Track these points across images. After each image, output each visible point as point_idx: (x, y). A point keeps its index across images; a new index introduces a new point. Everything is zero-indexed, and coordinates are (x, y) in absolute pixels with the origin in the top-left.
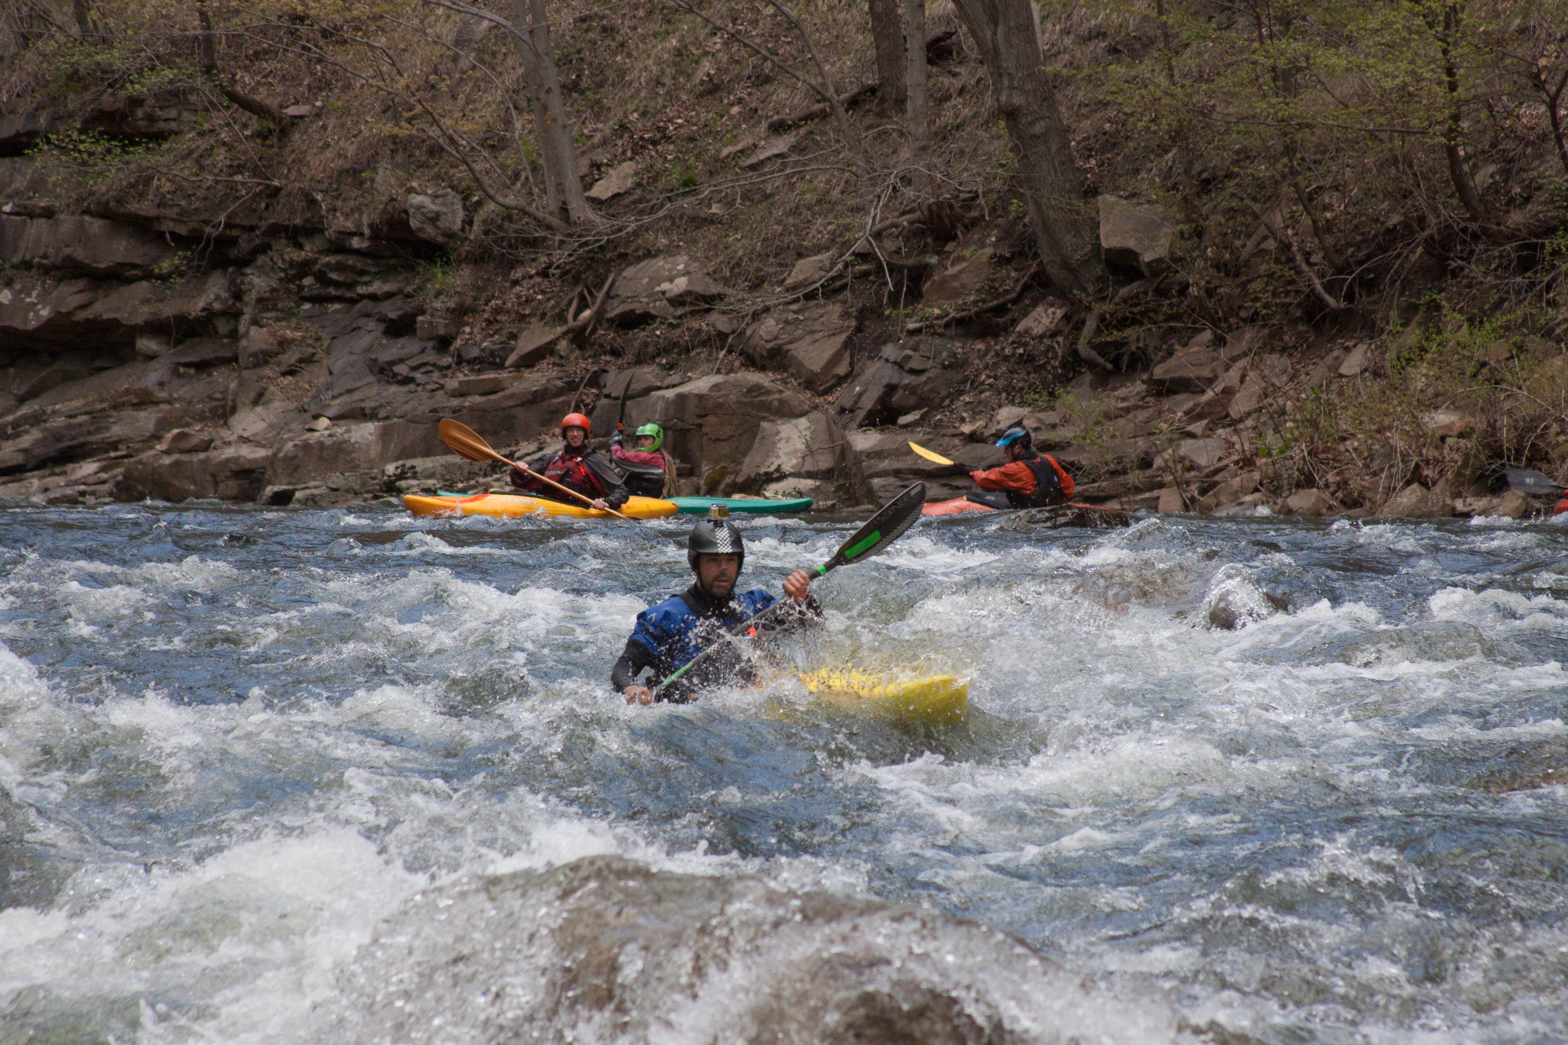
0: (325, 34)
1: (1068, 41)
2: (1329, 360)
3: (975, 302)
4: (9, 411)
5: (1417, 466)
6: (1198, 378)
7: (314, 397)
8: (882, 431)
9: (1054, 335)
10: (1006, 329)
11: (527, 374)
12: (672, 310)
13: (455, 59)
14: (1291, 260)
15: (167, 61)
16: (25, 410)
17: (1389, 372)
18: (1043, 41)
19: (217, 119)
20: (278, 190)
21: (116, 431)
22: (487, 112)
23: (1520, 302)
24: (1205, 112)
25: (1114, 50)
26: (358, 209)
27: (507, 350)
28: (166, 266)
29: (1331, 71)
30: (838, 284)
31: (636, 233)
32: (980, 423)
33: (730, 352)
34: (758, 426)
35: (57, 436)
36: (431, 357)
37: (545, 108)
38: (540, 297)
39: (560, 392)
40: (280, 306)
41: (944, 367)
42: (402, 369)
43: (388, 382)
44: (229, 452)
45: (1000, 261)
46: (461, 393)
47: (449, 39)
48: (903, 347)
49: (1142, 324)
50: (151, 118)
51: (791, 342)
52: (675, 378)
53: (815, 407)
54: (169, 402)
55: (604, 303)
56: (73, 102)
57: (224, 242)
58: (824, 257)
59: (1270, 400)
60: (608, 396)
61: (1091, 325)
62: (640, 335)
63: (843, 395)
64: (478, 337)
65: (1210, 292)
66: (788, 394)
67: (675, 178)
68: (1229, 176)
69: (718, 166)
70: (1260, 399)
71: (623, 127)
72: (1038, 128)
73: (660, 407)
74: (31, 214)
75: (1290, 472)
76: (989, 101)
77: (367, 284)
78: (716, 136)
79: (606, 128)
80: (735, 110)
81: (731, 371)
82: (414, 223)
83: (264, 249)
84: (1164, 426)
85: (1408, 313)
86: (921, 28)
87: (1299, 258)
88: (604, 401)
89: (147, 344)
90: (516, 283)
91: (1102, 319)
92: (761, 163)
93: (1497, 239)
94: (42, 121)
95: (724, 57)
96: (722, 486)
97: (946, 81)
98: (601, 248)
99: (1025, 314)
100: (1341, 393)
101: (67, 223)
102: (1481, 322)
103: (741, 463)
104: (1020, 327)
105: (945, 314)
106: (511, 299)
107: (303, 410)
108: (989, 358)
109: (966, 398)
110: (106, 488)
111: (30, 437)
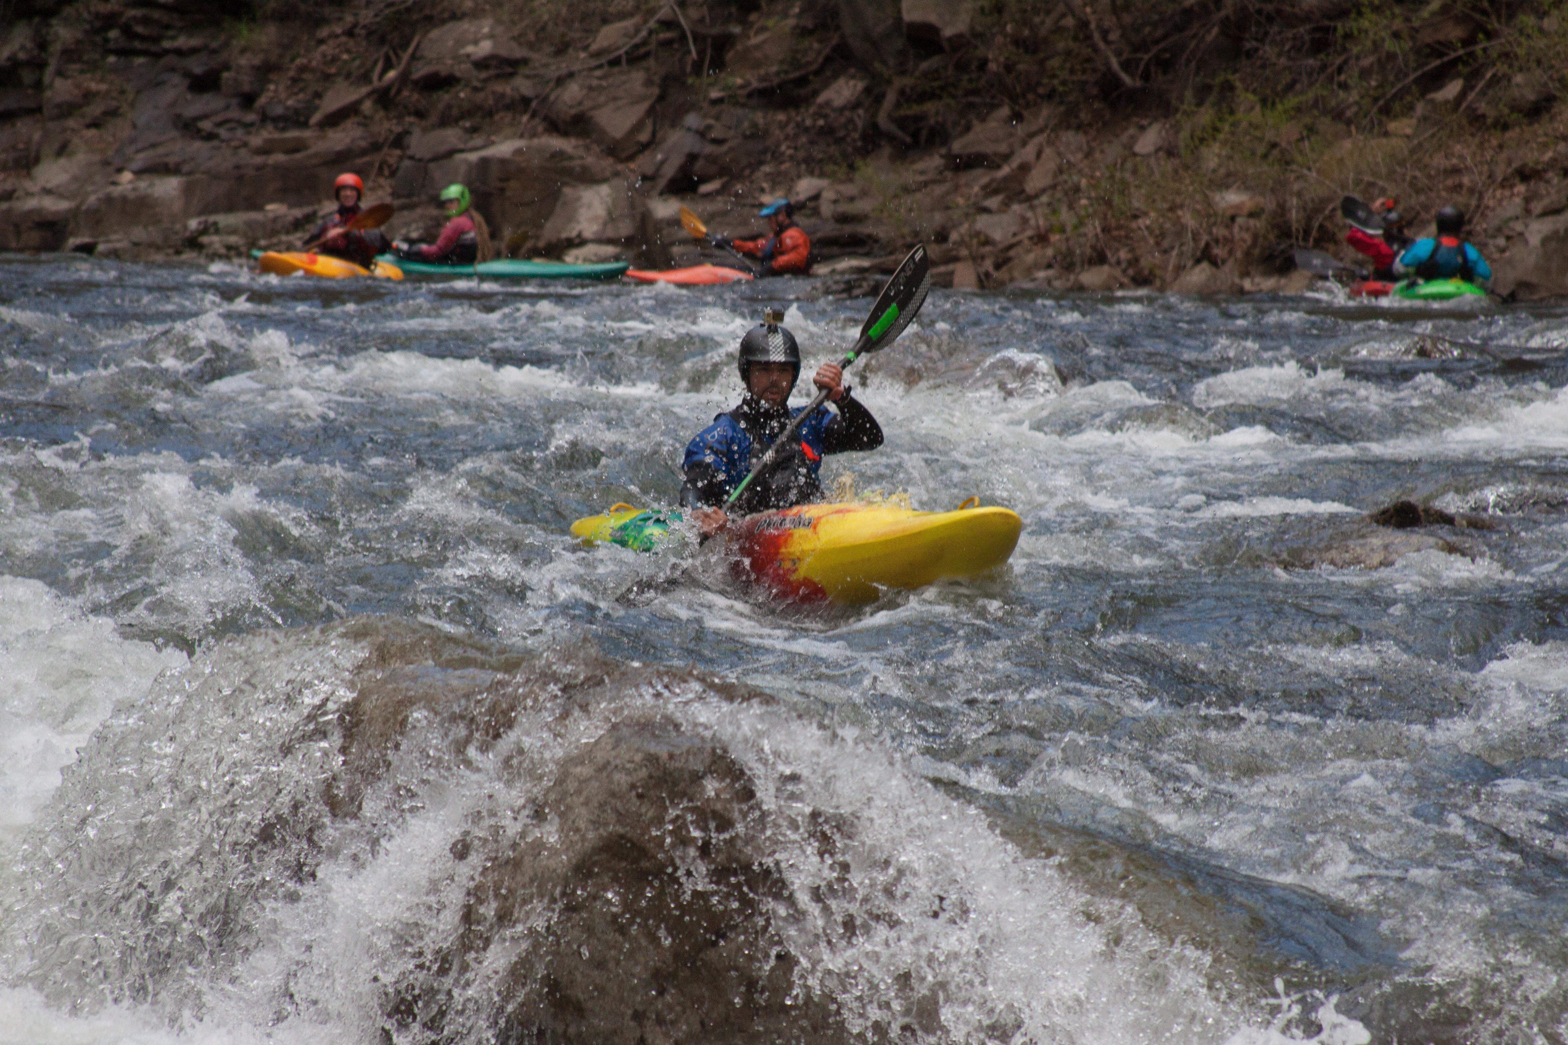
2: (1124, 138)
3: (778, 74)
5: (1207, 245)
6: (996, 154)
7: (118, 151)
8: (683, 199)
9: (855, 106)
10: (807, 100)
11: (331, 133)
12: (475, 73)
14: (1089, 37)
17: (1183, 152)
23: (1311, 85)
27: (310, 108)
30: (642, 50)
33: (533, 116)
34: (559, 191)
36: (234, 113)
38: (345, 57)
39: (364, 152)
40: (86, 57)
41: (745, 137)
42: (206, 125)
43: (192, 138)
44: (32, 203)
45: (803, 32)
46: (264, 151)
48: (705, 116)
49: (940, 98)
51: (594, 108)
52: (478, 141)
53: (616, 174)
55: (409, 64)
58: (628, 24)
59: (1065, 177)
60: (411, 158)
61: (891, 97)
62: (445, 97)
63: (645, 163)
64: (283, 96)
65: (1009, 68)
66: (590, 160)
70: (1055, 176)
73: (463, 169)
75: (1082, 249)
77: (173, 38)
81: (534, 135)
84: (961, 201)
85: (1203, 92)
87: (1097, 36)
88: (407, 163)
90: (321, 42)
91: (902, 92)
93: (1291, 21)
96: (523, 250)
98: (408, 10)
99: (826, 85)
100: (1135, 172)
102: (1274, 104)
103: (541, 227)
104: (821, 99)
105: (747, 84)
106: (316, 58)
107: (106, 163)
108: (790, 130)
109: (766, 169)
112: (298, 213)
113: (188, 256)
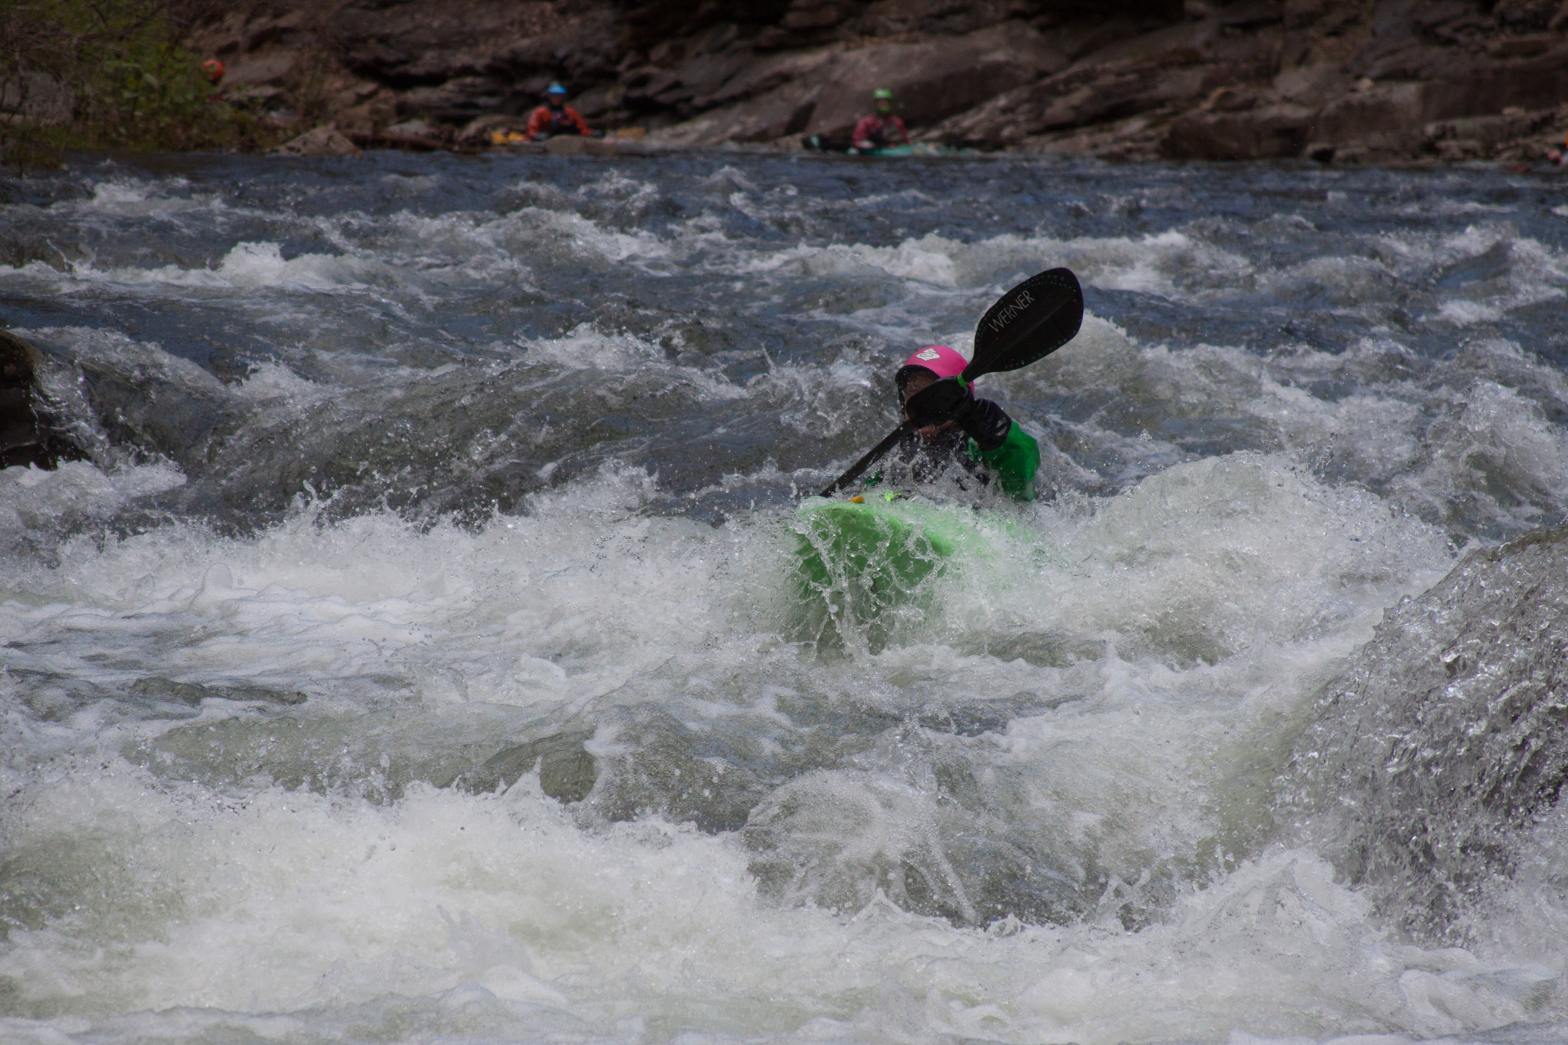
4: (1060, 69)
7: (1358, 58)
16: (1077, 68)
21: (1164, 89)
35: (1105, 93)
36: (1475, 18)
42: (1445, 31)
43: (1431, 44)
44: (1272, 112)
46: (1502, 55)
54: (1215, 61)
89: (1195, 5)
107: (1345, 71)
110: (1151, 145)
111: (1081, 95)
112: (1535, 115)
113: (1426, 160)
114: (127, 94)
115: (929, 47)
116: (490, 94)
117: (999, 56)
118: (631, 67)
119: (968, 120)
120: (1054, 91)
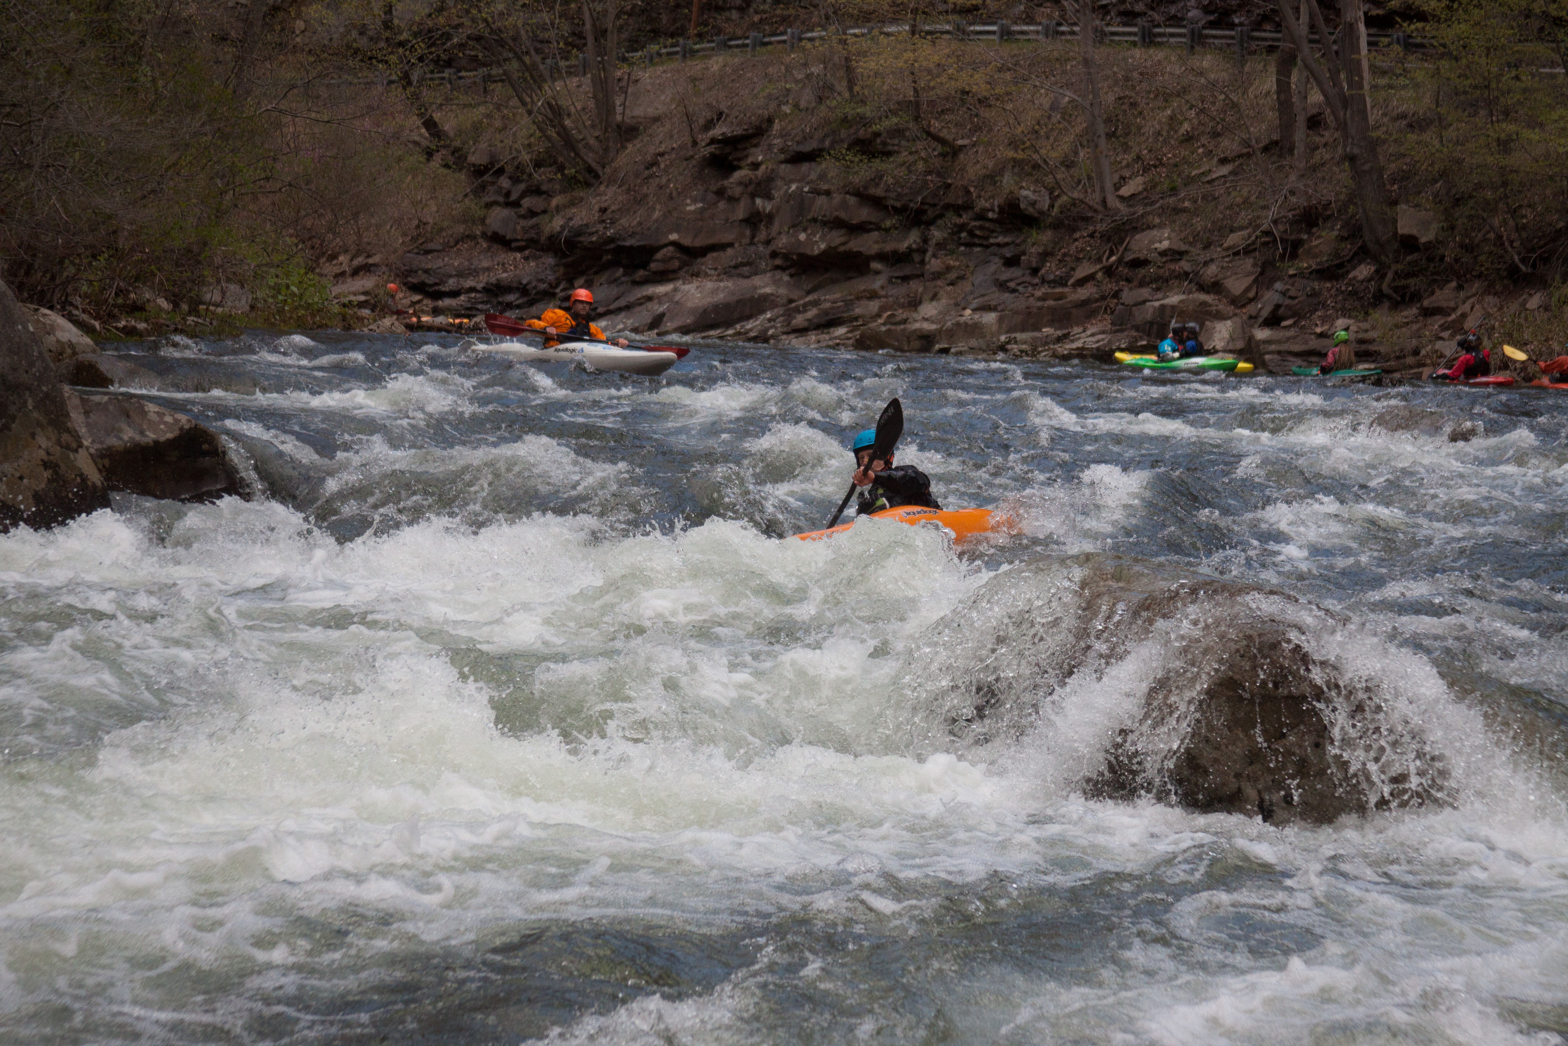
0: (980, 101)
1: (1386, 120)
2: (1521, 300)
3: (1327, 261)
4: (801, 298)
6: (1448, 307)
7: (964, 298)
8: (1272, 329)
9: (1369, 280)
10: (1343, 276)
11: (1079, 290)
12: (1160, 258)
13: (1049, 117)
14: (1502, 244)
15: (895, 113)
16: (810, 298)
17: (1553, 309)
18: (1371, 120)
19: (920, 145)
20: (949, 185)
21: (858, 311)
22: (1065, 147)
24: (1459, 162)
25: (1410, 126)
26: (993, 197)
27: (1068, 276)
28: (888, 223)
29: (1530, 141)
30: (1252, 248)
31: (1142, 216)
32: (1326, 327)
33: (1190, 282)
35: (826, 312)
36: (1028, 278)
37: (1097, 146)
38: (1088, 248)
39: (1097, 301)
40: (948, 247)
41: (1308, 296)
42: (1012, 285)
43: (1004, 291)
44: (917, 325)
45: (1342, 239)
46: (1043, 299)
47: (1047, 106)
48: (1286, 284)
49: (1417, 276)
50: (884, 144)
51: (1224, 279)
52: (1159, 295)
53: (1235, 315)
54: (886, 297)
55: (1123, 253)
56: (843, 134)
57: (920, 212)
58: (1245, 233)
60: (1123, 304)
61: (1390, 275)
62: (1142, 272)
63: (1251, 309)
64: (1054, 269)
65: (1457, 260)
66: (1221, 307)
67: (1165, 186)
68: (1471, 197)
69: (1189, 181)
71: (1138, 158)
72: (1367, 167)
73: (1151, 310)
74: (819, 193)
76: (1340, 150)
77: (996, 237)
78: (1190, 165)
79: (1129, 158)
80: (1200, 150)
81: (1191, 293)
82: (1022, 206)
83: (941, 216)
84: (1427, 333)
86: (1304, 109)
87: (1507, 244)
88: (1120, 307)
89: (875, 265)
90: (1076, 240)
91: (1396, 273)
92: (1213, 180)
94: (827, 143)
95: (1196, 122)
97: (1317, 139)
98: (1123, 223)
99: (1354, 268)
100: (1526, 319)
101: (837, 198)
104: (1351, 276)
105: (1310, 267)
106: (1073, 249)
107: (957, 305)
108: (1333, 292)
109: (1319, 313)
110: (850, 342)
111: (812, 313)
112: (1059, 333)
113: (1001, 356)
114: (280, 297)
115: (729, 284)
116: (486, 303)
117: (768, 290)
118: (563, 290)
119: (749, 325)
120: (797, 310)
